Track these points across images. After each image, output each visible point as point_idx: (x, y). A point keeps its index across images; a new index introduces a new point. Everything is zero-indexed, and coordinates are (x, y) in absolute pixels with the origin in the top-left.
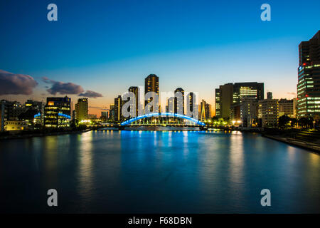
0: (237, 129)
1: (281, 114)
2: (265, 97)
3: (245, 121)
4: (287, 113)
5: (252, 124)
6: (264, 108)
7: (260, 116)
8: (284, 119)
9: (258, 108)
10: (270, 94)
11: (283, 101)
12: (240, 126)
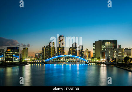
0: (103, 63)
1: (125, 56)
2: (118, 47)
3: (108, 59)
4: (128, 55)
5: (111, 61)
6: (117, 53)
7: (115, 57)
8: (127, 58)
9: (114, 53)
10: (120, 46)
11: (126, 49)
12: (105, 62)
